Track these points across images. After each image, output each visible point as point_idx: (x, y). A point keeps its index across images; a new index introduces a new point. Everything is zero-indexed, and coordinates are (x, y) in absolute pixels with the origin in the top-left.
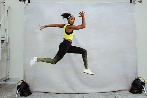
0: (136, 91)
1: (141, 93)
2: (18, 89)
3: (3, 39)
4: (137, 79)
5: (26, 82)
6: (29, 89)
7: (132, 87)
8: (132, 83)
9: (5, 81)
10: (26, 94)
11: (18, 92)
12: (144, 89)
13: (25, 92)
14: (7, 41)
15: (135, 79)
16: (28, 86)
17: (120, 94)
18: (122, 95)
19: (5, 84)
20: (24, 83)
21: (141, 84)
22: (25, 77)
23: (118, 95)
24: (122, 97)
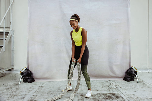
0: (129, 79)
1: (134, 80)
2: (22, 76)
3: (8, 31)
4: (131, 69)
6: (32, 76)
7: (126, 75)
8: (126, 72)
9: (10, 70)
10: (29, 80)
11: (22, 79)
12: (136, 77)
15: (128, 68)
18: (116, 82)
19: (10, 73)
20: (27, 70)
21: (133, 72)
23: (113, 83)
24: (116, 84)
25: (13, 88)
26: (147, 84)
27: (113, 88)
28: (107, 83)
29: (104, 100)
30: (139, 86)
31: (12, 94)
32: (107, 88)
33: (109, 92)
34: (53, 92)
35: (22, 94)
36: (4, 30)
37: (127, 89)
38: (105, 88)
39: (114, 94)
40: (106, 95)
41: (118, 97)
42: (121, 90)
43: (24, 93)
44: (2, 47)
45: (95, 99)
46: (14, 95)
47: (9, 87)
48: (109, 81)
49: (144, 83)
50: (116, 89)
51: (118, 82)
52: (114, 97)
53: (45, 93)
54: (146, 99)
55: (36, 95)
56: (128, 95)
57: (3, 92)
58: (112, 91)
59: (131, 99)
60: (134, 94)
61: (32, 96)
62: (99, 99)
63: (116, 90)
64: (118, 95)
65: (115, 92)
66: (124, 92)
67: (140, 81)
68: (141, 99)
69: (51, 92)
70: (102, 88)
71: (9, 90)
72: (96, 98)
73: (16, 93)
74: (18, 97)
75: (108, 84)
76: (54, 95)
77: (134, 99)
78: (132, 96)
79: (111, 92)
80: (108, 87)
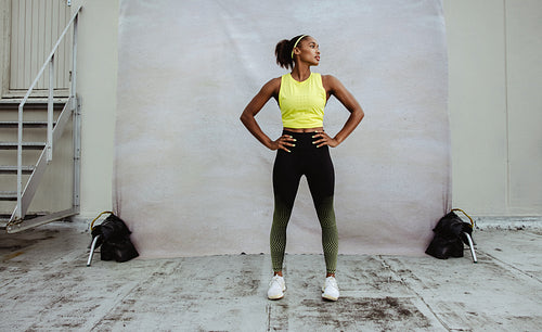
0: (444, 251)
1: (461, 255)
2: (96, 239)
3: (63, 100)
5: (122, 217)
7: (435, 237)
8: (434, 226)
10: (120, 254)
11: (95, 248)
12: (468, 244)
13: (118, 248)
14: (74, 106)
15: (442, 215)
16: (127, 229)
17: (396, 260)
18: (402, 261)
19: (68, 230)
21: (460, 228)
22: (117, 201)
23: (390, 263)
24: (401, 268)
25: (66, 277)
26: (507, 268)
27: (390, 280)
28: (371, 265)
29: (358, 323)
30: (479, 273)
31: (58, 295)
32: (371, 280)
33: (375, 295)
34: (188, 293)
35: (89, 294)
36: (51, 96)
37: (436, 286)
38: (363, 281)
39: (393, 303)
40: (365, 304)
41: (405, 313)
42: (416, 287)
43: (95, 294)
44: (42, 147)
45: (328, 318)
46: (63, 300)
47: (54, 272)
48: (378, 259)
49: (497, 263)
50: (402, 283)
51: (406, 262)
52: (391, 311)
53: (163, 295)
54: (505, 322)
55: (134, 301)
56: (442, 304)
57: (35, 287)
58: (388, 290)
59: (452, 319)
60: (462, 301)
61: (119, 305)
62: (340, 319)
63: (402, 287)
64: (406, 306)
65: (395, 293)
66: (427, 295)
67: (484, 259)
68: (488, 321)
69: (183, 293)
70: (354, 282)
71: (53, 281)
72: (332, 314)
73: (71, 293)
74: (76, 306)
75: (374, 267)
76: (189, 302)
77: (465, 319)
78: (457, 310)
79: (382, 295)
80: (375, 278)
